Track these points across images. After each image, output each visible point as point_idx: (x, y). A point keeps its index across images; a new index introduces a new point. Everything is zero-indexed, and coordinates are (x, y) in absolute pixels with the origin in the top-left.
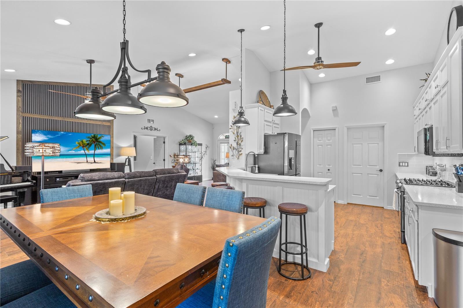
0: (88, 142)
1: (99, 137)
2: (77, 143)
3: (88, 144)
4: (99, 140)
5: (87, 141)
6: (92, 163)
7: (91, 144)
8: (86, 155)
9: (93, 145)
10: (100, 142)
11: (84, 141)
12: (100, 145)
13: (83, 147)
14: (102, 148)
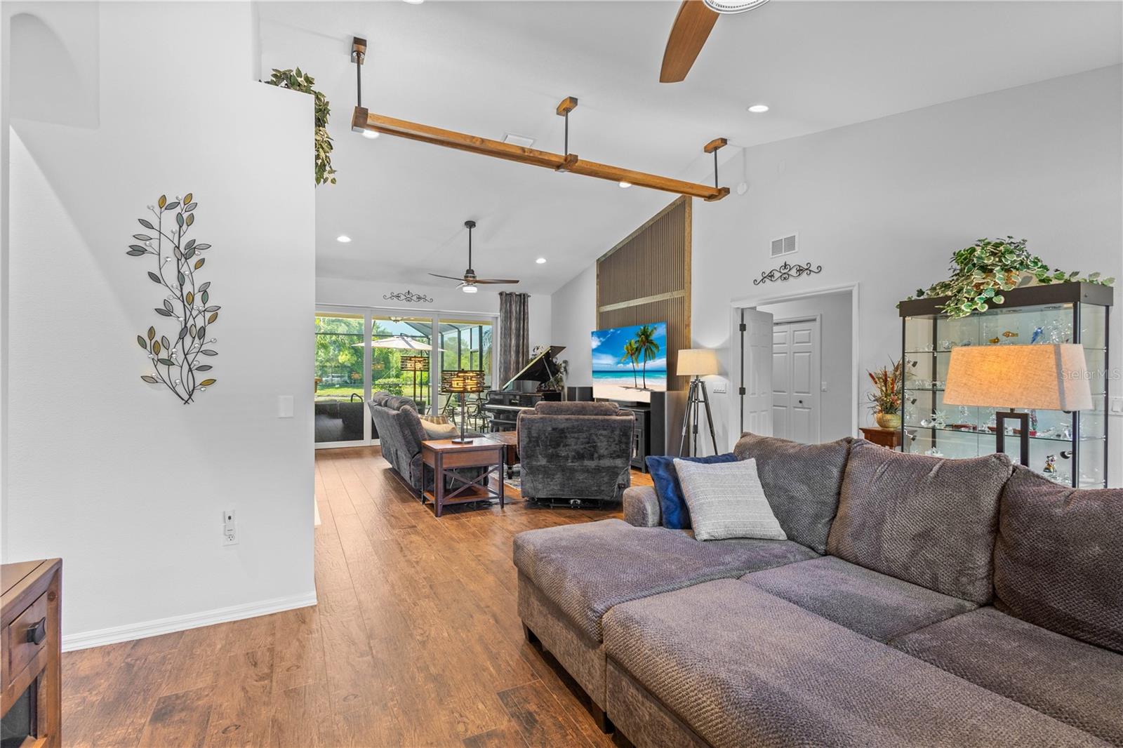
0: (637, 345)
1: (650, 331)
2: (625, 346)
3: (637, 349)
4: (650, 339)
5: (636, 342)
6: (641, 390)
7: (640, 350)
8: (634, 372)
9: (643, 351)
10: (651, 342)
11: (633, 341)
12: (651, 350)
13: (632, 355)
14: (653, 356)
